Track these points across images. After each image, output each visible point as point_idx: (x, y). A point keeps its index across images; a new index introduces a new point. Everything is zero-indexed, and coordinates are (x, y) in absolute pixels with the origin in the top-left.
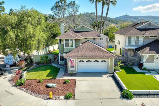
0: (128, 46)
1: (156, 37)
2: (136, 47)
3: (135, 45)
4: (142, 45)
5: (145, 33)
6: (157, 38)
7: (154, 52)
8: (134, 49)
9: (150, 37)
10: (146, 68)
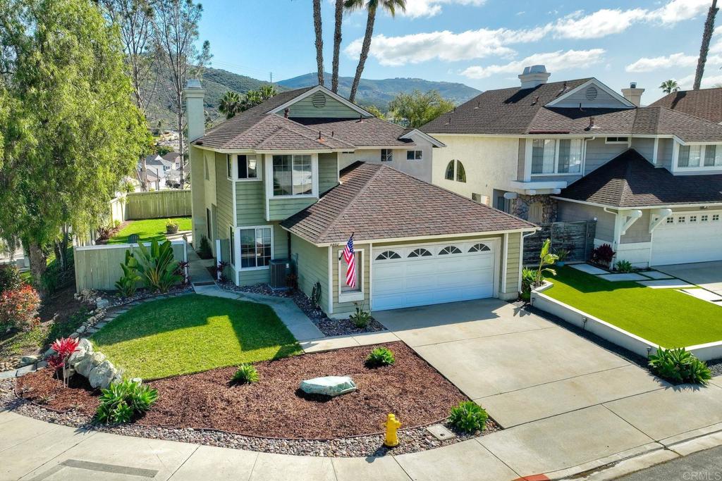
0: (533, 180)
1: (625, 139)
2: (564, 185)
3: (556, 173)
4: (583, 173)
5: (592, 124)
6: (629, 144)
7: (652, 196)
8: (559, 192)
9: (606, 143)
10: (628, 264)
